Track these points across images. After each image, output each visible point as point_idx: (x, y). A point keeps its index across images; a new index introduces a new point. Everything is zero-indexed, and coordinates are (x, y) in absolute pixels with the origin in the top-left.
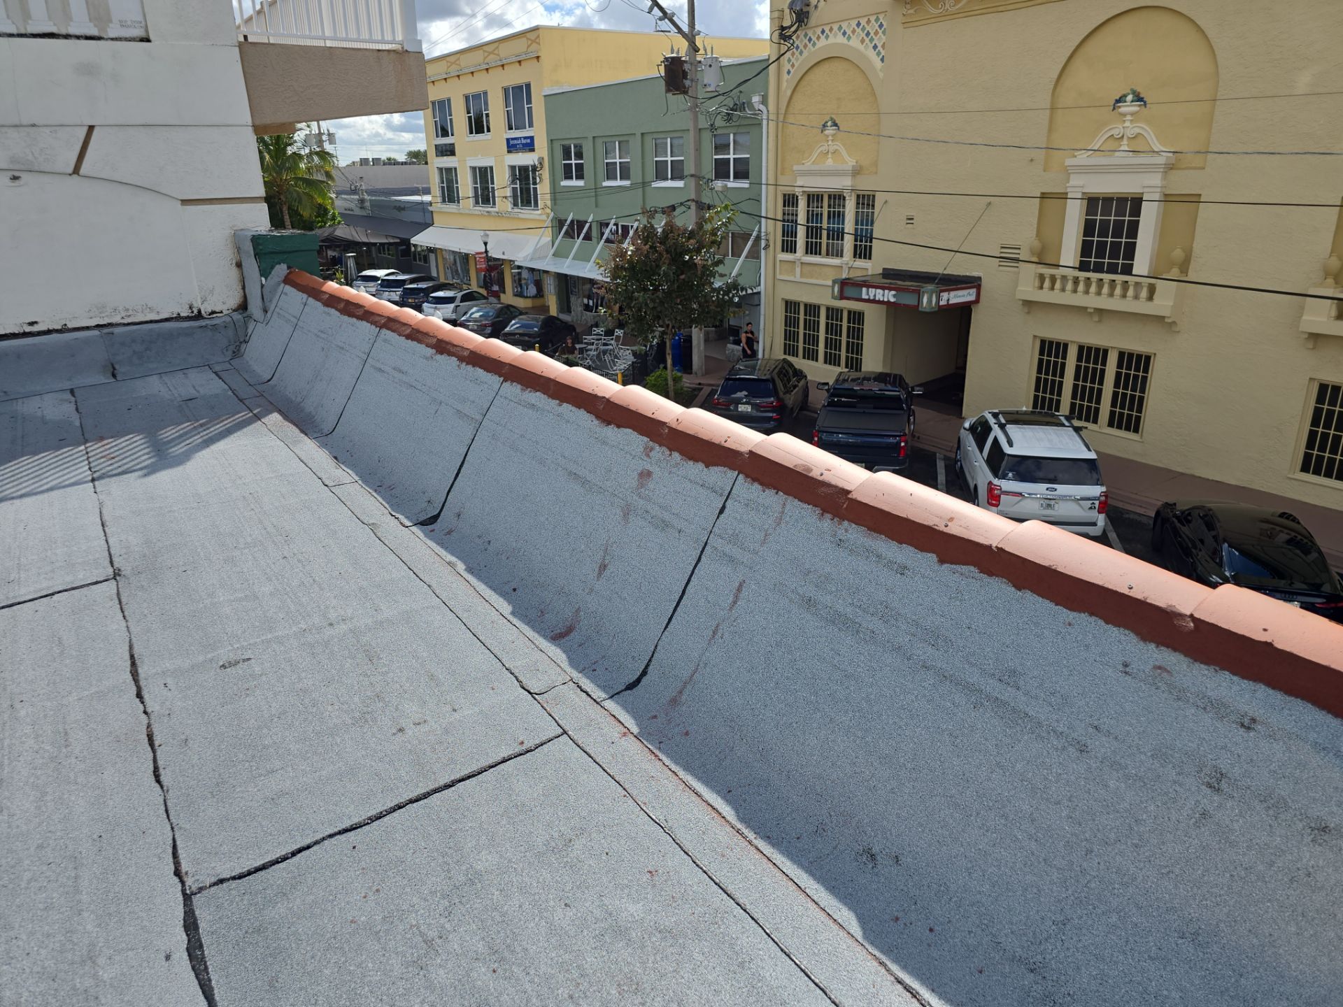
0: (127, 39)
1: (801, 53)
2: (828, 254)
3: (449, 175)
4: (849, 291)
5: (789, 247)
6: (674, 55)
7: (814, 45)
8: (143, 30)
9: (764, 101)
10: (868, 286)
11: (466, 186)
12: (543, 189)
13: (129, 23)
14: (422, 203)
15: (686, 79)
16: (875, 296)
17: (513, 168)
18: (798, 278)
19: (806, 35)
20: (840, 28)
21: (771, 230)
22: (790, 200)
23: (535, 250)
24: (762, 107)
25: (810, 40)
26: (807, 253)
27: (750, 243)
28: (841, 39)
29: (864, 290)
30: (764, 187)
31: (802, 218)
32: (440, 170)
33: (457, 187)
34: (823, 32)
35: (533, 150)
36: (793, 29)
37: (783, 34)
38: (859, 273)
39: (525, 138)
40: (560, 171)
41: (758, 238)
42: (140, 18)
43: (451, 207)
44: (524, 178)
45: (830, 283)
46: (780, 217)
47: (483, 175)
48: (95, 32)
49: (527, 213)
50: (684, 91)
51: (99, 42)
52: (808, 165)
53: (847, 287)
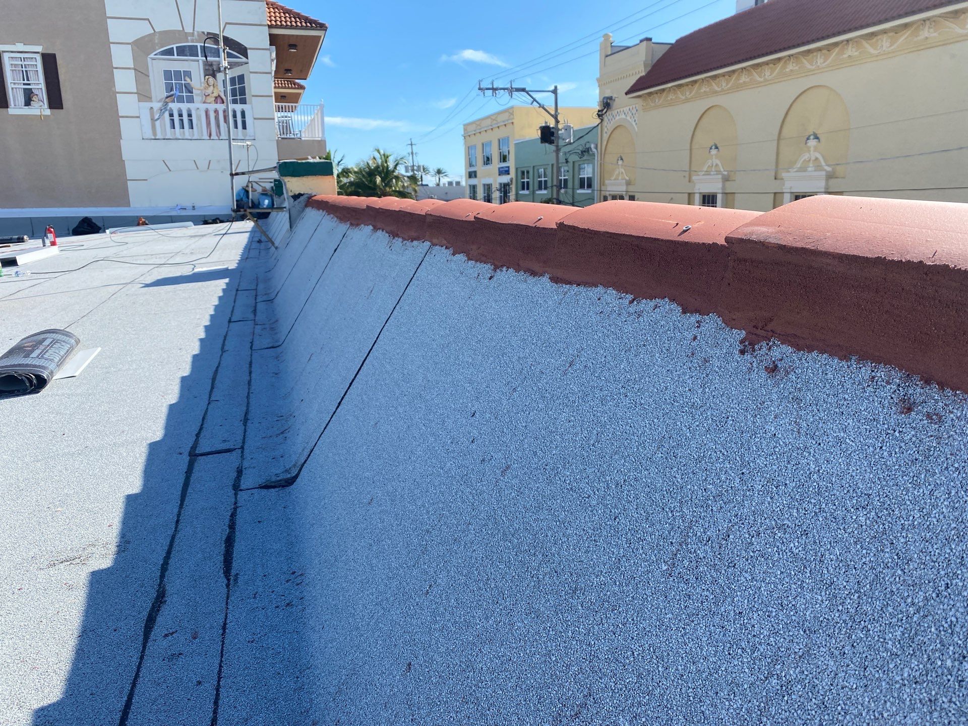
3: (473, 188)
6: (546, 125)
9: (596, 148)
11: (481, 193)
15: (553, 136)
17: (500, 184)
19: (611, 114)
20: (623, 111)
24: (595, 151)
25: (612, 116)
28: (624, 116)
30: (596, 192)
32: (470, 186)
33: (477, 193)
34: (618, 112)
35: (509, 174)
36: (604, 111)
37: (600, 115)
39: (506, 167)
40: (520, 186)
44: (505, 189)
47: (488, 188)
50: (551, 142)
52: (612, 180)
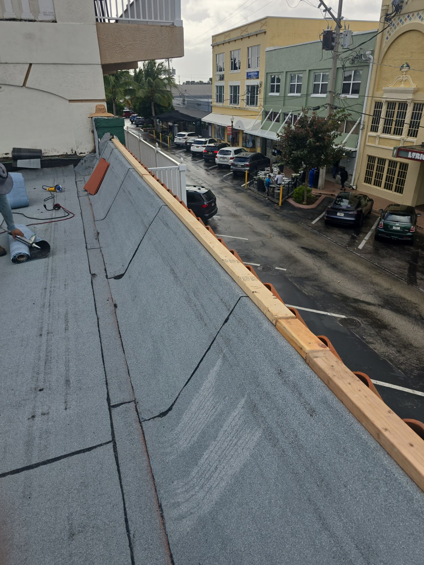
0: (46, 21)
1: (395, 28)
2: (394, 134)
3: (220, 89)
4: (402, 154)
5: (374, 129)
6: (329, 30)
7: (403, 23)
8: (53, 17)
9: (373, 53)
10: (412, 152)
11: (227, 94)
12: (261, 97)
13: (48, 13)
14: (208, 102)
15: (333, 42)
16: (415, 156)
17: (248, 86)
18: (377, 145)
19: (399, 19)
20: (418, 14)
21: (366, 120)
22: (379, 105)
23: (254, 126)
24: (371, 56)
25: (401, 21)
26: (383, 132)
27: (355, 126)
28: (418, 21)
29: (410, 153)
30: (366, 98)
31: (383, 115)
32: (217, 87)
33: (223, 95)
34: (408, 16)
35: (258, 78)
36: (392, 15)
37: (387, 18)
38: (409, 144)
39: (255, 72)
40: (269, 88)
41: (359, 123)
42: (52, 11)
43: (220, 104)
44: (253, 90)
45: (392, 148)
46: (372, 114)
47: (235, 89)
48: (32, 18)
49: (252, 108)
50: (332, 48)
51: (34, 22)
52: (391, 87)
53: (401, 151)
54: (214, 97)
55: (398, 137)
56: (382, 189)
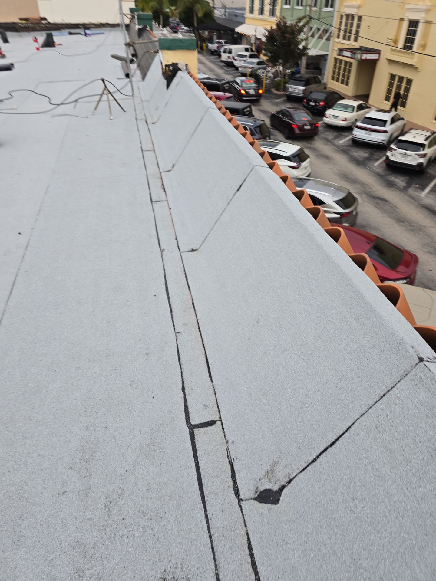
2: (347, 40)
11: (257, 6)
12: (278, 9)
14: (243, 14)
21: (334, 30)
27: (328, 34)
30: (336, 11)
33: (254, 7)
43: (251, 15)
46: (338, 24)
49: (272, 19)
52: (348, 3)
53: (341, 51)
54: (248, 9)
55: (348, 42)
56: (339, 84)
